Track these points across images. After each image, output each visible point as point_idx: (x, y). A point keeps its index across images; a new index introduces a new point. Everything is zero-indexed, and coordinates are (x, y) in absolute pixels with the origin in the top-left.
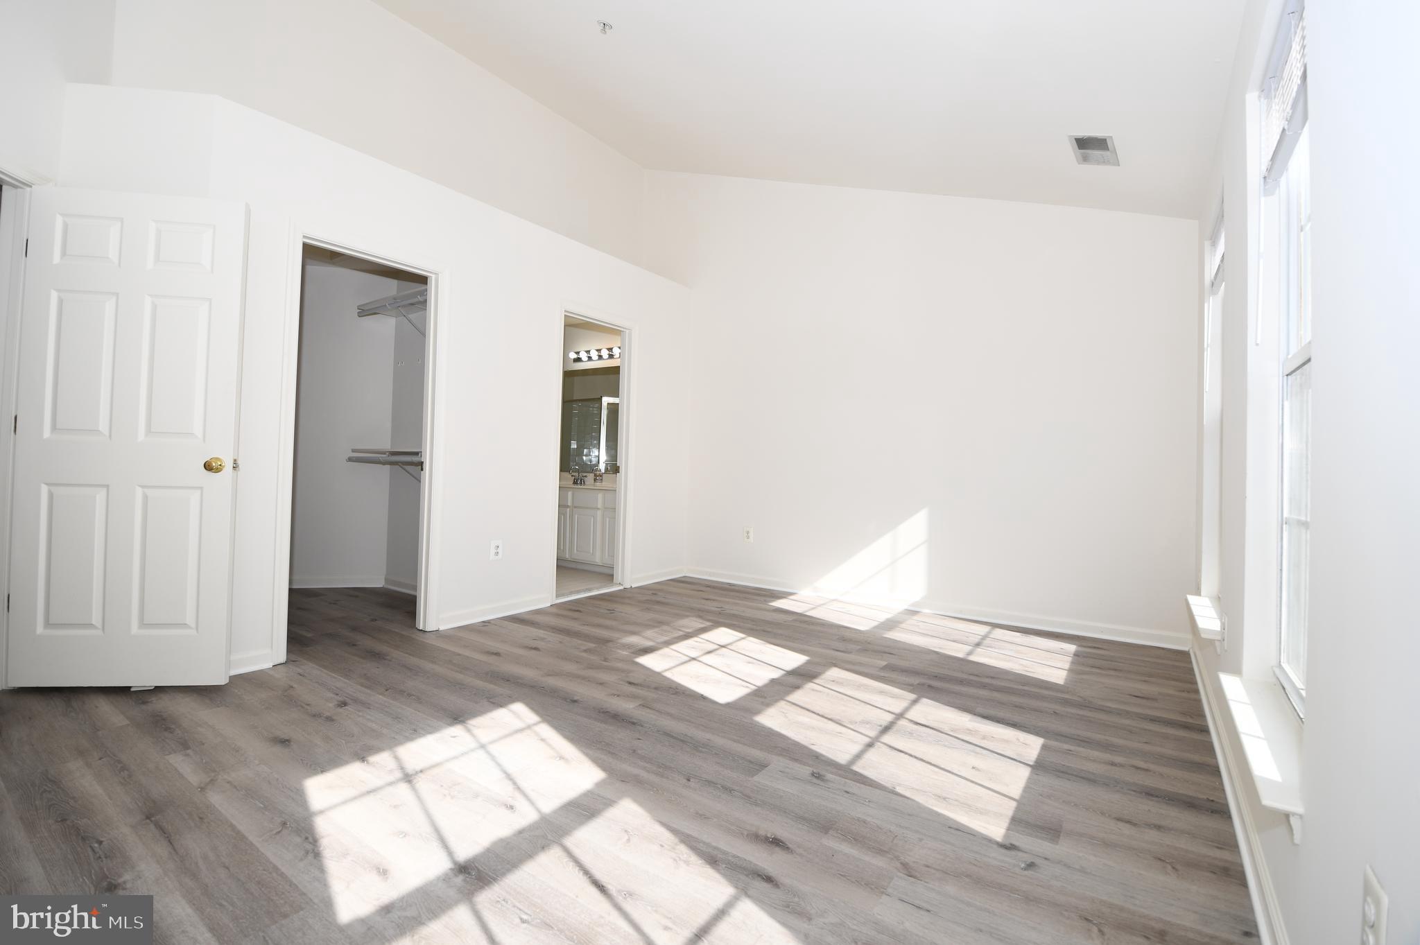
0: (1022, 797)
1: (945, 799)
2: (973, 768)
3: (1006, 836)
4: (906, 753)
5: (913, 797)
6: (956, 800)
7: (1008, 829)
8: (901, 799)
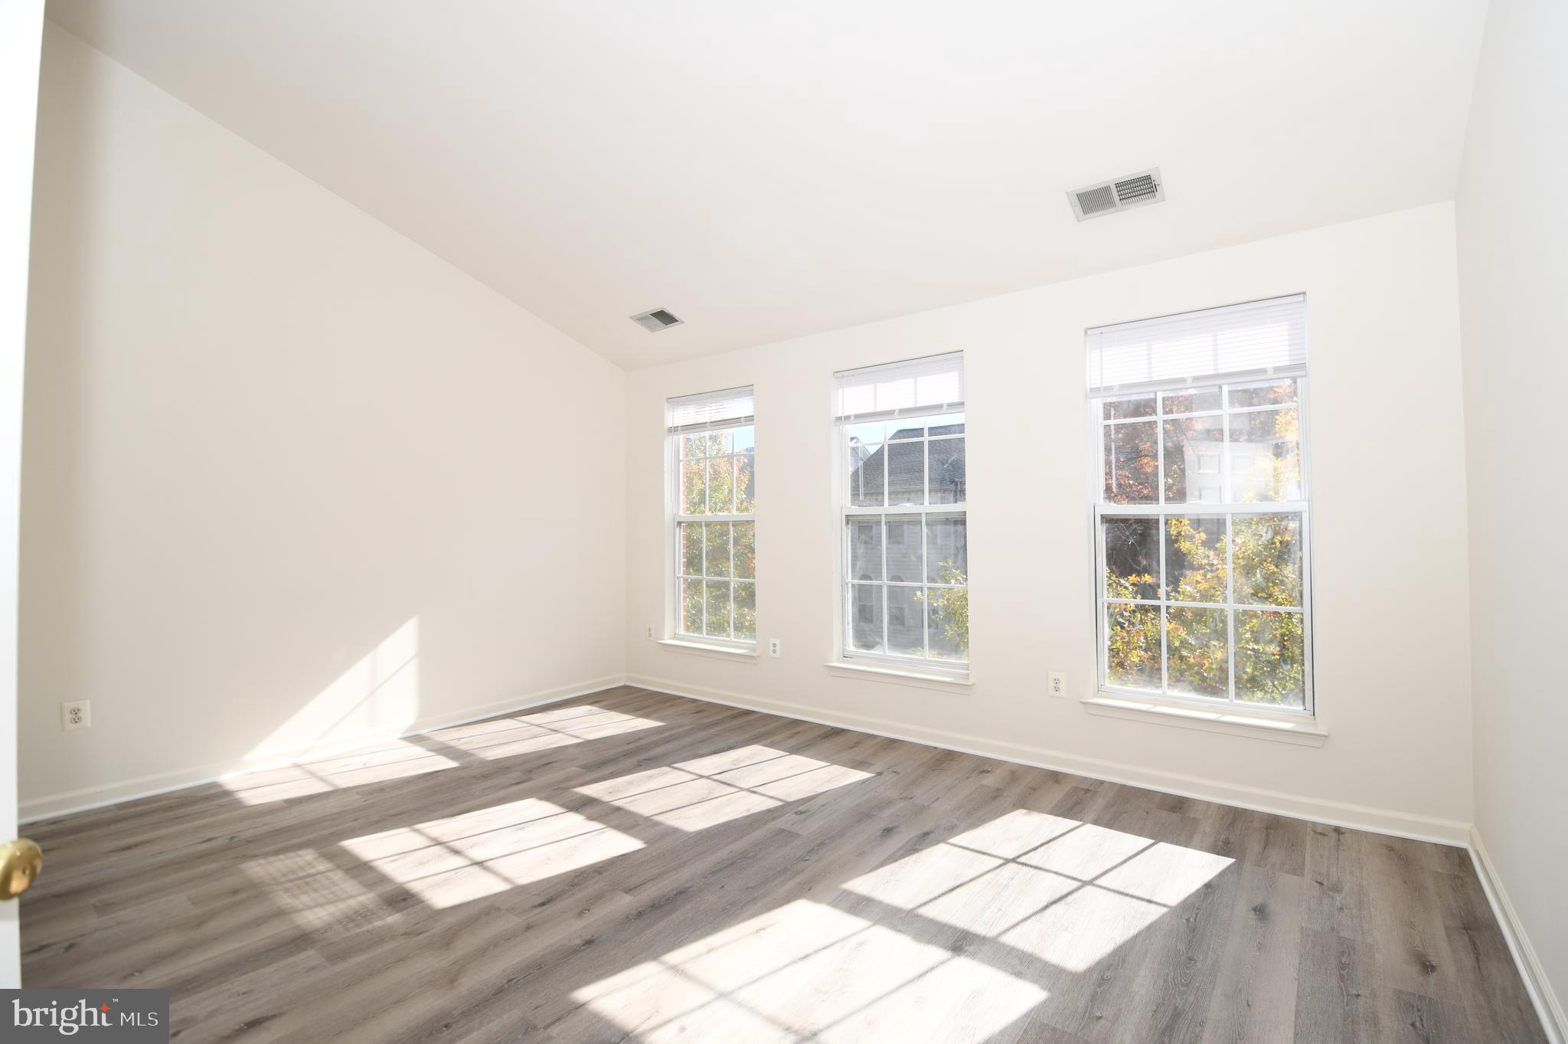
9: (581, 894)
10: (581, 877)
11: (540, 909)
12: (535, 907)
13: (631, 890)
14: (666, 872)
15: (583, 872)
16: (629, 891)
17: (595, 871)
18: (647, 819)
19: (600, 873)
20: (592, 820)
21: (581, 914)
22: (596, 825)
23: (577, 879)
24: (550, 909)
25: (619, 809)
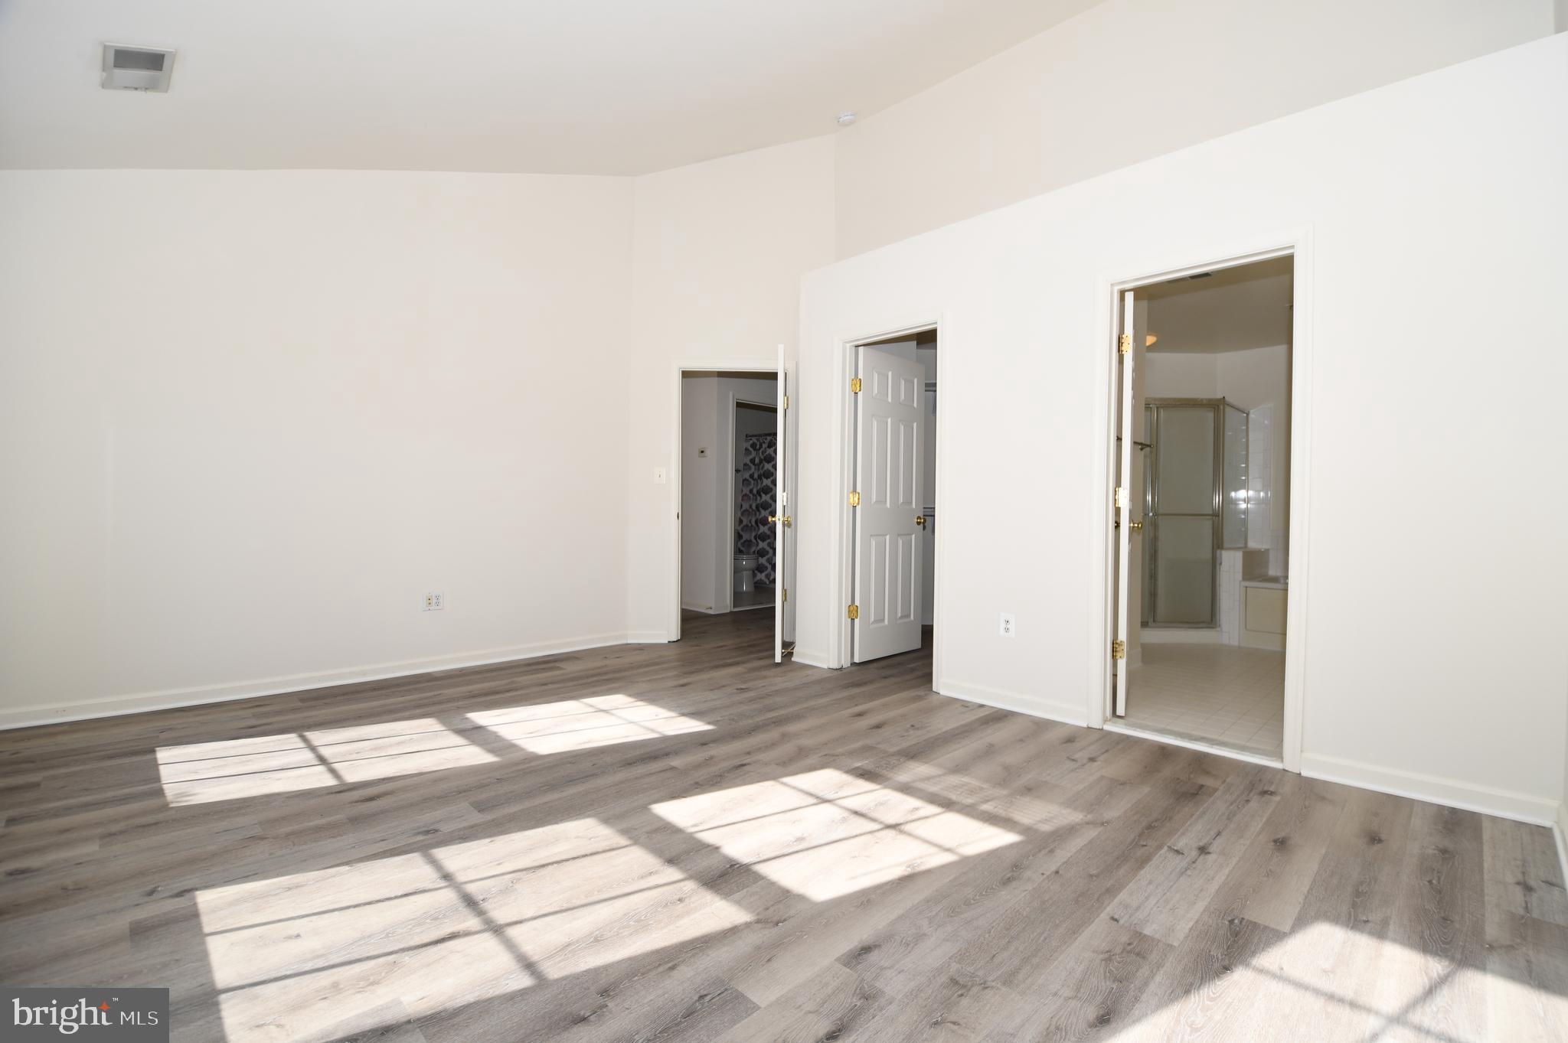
0: (203, 943)
1: (290, 889)
2: (298, 936)
3: (194, 898)
4: (396, 897)
5: (322, 872)
6: (276, 895)
7: (195, 904)
8: (333, 864)
9: (714, 769)
10: (715, 781)
11: (744, 762)
12: (749, 764)
13: (671, 769)
14: (637, 778)
15: (713, 785)
16: (673, 768)
17: (702, 785)
18: (636, 842)
19: (697, 783)
20: (708, 846)
21: (712, 758)
22: (708, 837)
23: (716, 781)
24: (737, 762)
25: (671, 861)
